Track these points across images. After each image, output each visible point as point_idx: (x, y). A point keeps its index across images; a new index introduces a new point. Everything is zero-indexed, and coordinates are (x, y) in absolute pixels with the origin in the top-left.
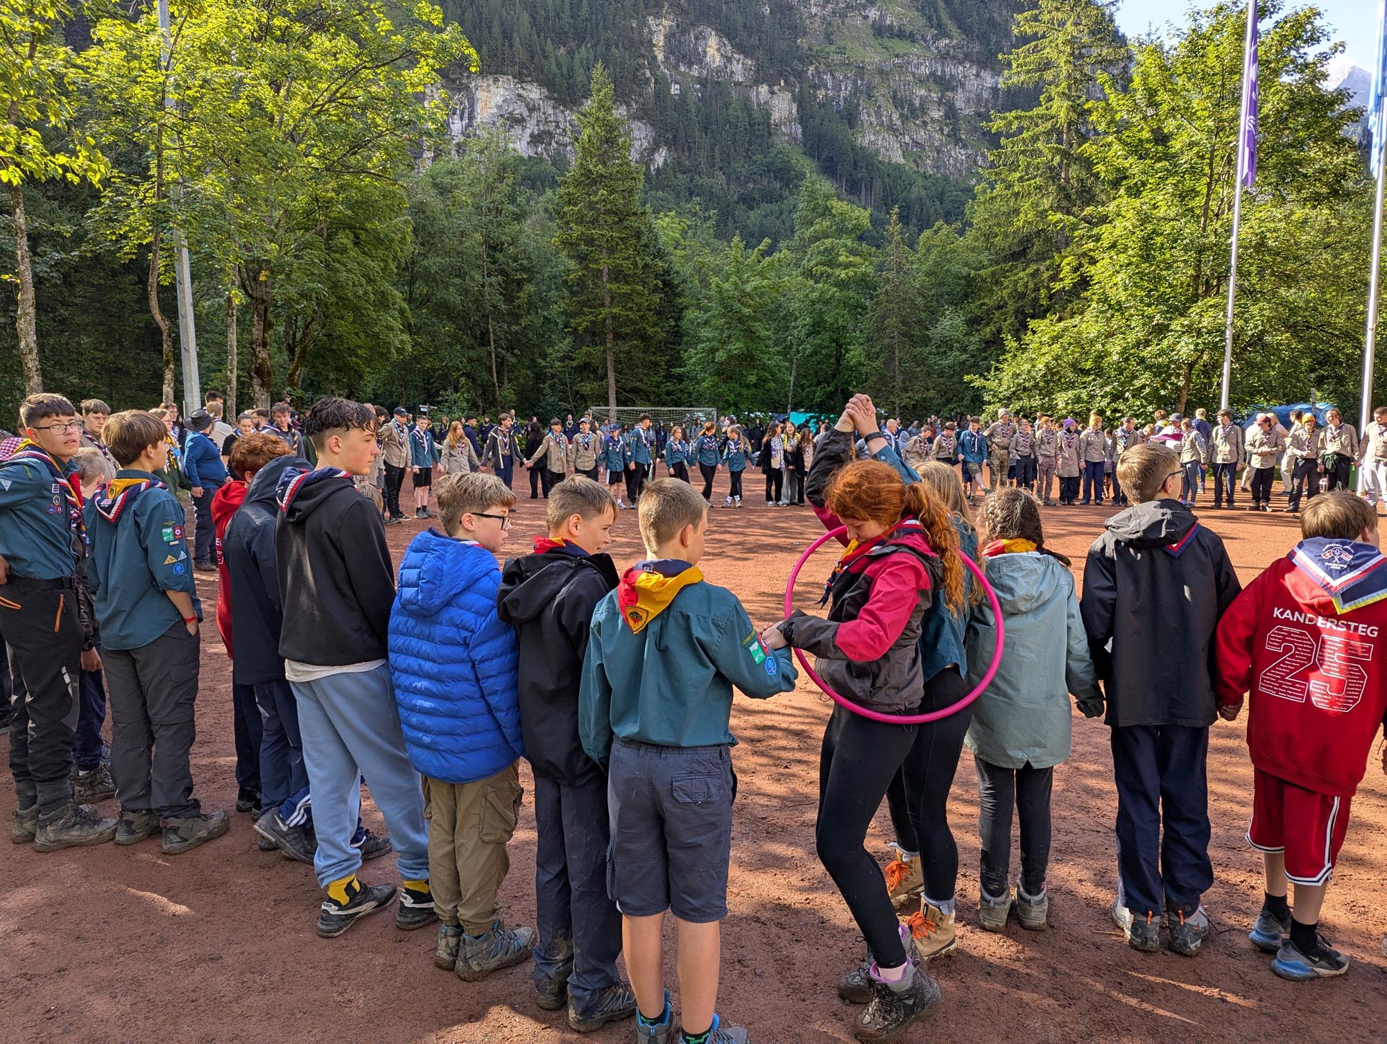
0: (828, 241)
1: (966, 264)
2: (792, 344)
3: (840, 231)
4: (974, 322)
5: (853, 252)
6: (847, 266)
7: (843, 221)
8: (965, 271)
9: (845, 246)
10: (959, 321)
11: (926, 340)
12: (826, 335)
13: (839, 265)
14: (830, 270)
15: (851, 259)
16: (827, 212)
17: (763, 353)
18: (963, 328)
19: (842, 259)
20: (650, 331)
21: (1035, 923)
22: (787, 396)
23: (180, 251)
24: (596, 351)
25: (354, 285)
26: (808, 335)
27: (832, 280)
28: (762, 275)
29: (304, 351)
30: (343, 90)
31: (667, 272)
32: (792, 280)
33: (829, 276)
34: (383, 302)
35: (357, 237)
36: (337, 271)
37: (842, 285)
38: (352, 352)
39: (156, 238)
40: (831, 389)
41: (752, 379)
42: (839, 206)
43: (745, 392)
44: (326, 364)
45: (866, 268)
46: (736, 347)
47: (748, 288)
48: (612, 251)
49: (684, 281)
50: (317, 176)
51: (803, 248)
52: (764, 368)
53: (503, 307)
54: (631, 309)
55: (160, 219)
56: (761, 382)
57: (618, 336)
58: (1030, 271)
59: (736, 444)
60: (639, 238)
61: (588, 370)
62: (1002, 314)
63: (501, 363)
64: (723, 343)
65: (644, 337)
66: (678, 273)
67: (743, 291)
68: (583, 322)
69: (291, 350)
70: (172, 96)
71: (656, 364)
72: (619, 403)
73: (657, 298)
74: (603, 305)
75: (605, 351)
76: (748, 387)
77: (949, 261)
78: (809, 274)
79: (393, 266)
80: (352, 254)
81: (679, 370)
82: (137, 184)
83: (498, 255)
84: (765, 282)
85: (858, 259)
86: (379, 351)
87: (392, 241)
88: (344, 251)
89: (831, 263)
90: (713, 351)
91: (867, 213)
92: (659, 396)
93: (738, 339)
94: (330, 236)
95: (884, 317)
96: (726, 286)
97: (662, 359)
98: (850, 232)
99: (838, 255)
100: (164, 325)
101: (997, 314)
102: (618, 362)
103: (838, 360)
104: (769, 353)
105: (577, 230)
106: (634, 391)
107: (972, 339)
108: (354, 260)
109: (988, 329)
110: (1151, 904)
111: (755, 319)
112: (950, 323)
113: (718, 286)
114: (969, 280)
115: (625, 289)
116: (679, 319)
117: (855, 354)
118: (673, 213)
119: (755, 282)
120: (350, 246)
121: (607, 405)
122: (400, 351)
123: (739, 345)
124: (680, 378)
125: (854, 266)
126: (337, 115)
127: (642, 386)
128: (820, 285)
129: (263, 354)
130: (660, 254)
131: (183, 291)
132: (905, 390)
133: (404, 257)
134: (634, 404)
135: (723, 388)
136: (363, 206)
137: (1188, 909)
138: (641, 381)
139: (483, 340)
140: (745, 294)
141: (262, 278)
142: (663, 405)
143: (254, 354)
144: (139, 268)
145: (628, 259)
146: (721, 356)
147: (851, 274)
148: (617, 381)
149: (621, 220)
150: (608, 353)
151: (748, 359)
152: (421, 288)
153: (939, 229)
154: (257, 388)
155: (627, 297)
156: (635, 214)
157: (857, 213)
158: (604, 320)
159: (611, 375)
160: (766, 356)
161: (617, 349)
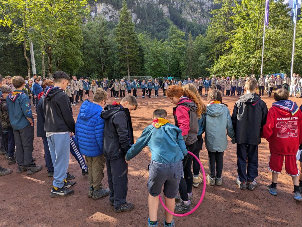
0: (176, 39)
1: (206, 44)
2: (168, 62)
3: (178, 37)
4: (208, 57)
5: (181, 41)
6: (180, 45)
7: (179, 35)
8: (206, 45)
9: (179, 40)
10: (204, 56)
11: (197, 61)
12: (175, 60)
13: (178, 44)
14: (176, 46)
15: (181, 43)
16: (175, 32)
17: (162, 64)
18: (205, 58)
19: (179, 43)
20: (137, 60)
21: (219, 184)
22: (167, 74)
23: (31, 43)
24: (125, 64)
25: (70, 50)
26: (172, 60)
27: (176, 48)
28: (161, 47)
29: (60, 65)
30: (66, 6)
31: (140, 46)
32: (168, 48)
33: (176, 47)
34: (77, 54)
35: (71, 39)
36: (67, 47)
37: (179, 49)
38: (71, 65)
39: (25, 40)
40: (177, 72)
41: (160, 70)
42: (178, 31)
43: (158, 73)
44: (65, 68)
45: (184, 45)
46: (156, 63)
47: (158, 50)
48: (128, 42)
49: (144, 48)
50: (61, 25)
51: (170, 41)
52: (162, 67)
53: (104, 55)
54: (132, 55)
55: (26, 35)
56: (162, 70)
57: (130, 61)
58: (220, 45)
59: (156, 84)
60: (134, 39)
61: (123, 68)
62: (214, 55)
63: (104, 67)
64: (153, 62)
65: (135, 61)
66: (143, 47)
67: (157, 50)
68: (122, 58)
69: (57, 65)
70: (27, 7)
71: (138, 67)
72: (130, 76)
73: (138, 52)
74: (126, 54)
75: (127, 64)
76: (159, 72)
77: (202, 43)
78: (171, 46)
79: (79, 46)
80: (70, 43)
81: (143, 68)
82: (20, 27)
83: (103, 43)
84: (162, 48)
85: (182, 43)
86: (77, 65)
87: (79, 40)
88: (68, 42)
89: (177, 44)
90: (151, 64)
91: (184, 33)
92: (139, 74)
93: (156, 61)
94: (65, 39)
95: (188, 56)
96: (153, 49)
97: (139, 66)
98: (180, 37)
99: (178, 42)
100: (27, 59)
101: (213, 55)
102: (130, 66)
103: (178, 65)
105: (120, 37)
106: (134, 73)
107: (207, 60)
108: (70, 44)
109: (211, 58)
110: (244, 180)
111: (160, 57)
112: (202, 57)
113: (151, 49)
114: (207, 47)
115: (131, 50)
116: (143, 57)
117: (182, 64)
118: (141, 33)
119: (160, 48)
120: (69, 41)
121: (128, 76)
122: (81, 65)
123: (156, 62)
124: (144, 70)
125: (181, 45)
126: (65, 12)
127: (136, 72)
128: (174, 49)
129: (51, 66)
130: (139, 42)
131: (32, 52)
132: (193, 72)
133: (82, 44)
134: (134, 76)
135: (153, 72)
136: (72, 32)
137: (252, 181)
138: (135, 71)
139: (100, 62)
140: (158, 51)
141: (50, 49)
142: (140, 76)
143: (49, 66)
144: (21, 46)
145: (132, 43)
146: (152, 65)
147: (181, 46)
148: (130, 71)
149: (130, 35)
150: (128, 65)
151: (158, 65)
152: (86, 51)
153: (200, 36)
154: (49, 73)
155: (132, 52)
156: (133, 33)
157: (182, 33)
158: (127, 57)
159: (128, 69)
160: (162, 65)
161: (130, 64)
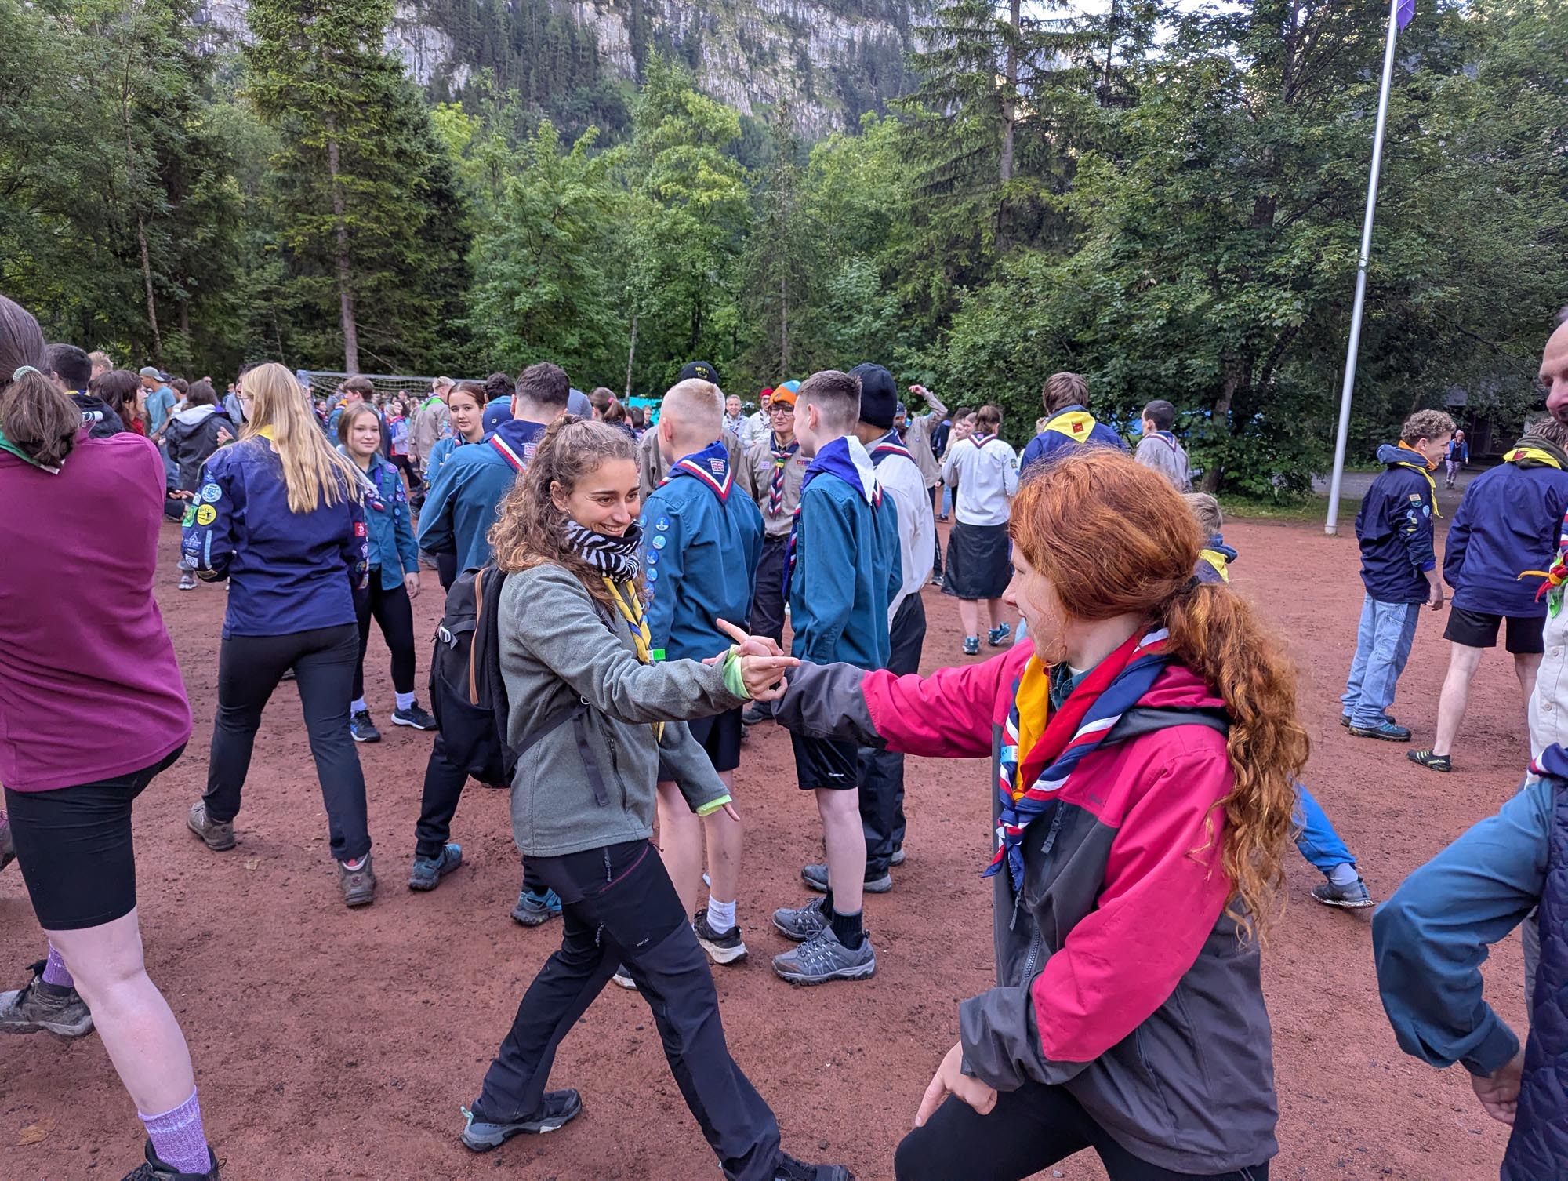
0: (683, 149)
1: (874, 196)
2: (631, 296)
3: (697, 139)
4: (888, 279)
5: (716, 167)
6: (710, 186)
7: (703, 122)
9: (706, 158)
10: (870, 272)
11: (825, 297)
12: (681, 286)
13: (699, 185)
14: (685, 191)
15: (716, 176)
16: (680, 108)
17: (588, 302)
18: (876, 284)
19: (702, 175)
20: (411, 257)
22: (626, 376)
24: (317, 281)
26: (655, 285)
27: (688, 205)
28: (586, 181)
31: (442, 175)
33: (685, 200)
37: (702, 213)
41: (572, 341)
42: (696, 101)
45: (737, 192)
46: (547, 290)
47: (564, 200)
48: (340, 120)
51: (645, 159)
52: (592, 326)
54: (377, 220)
56: (587, 346)
57: (357, 263)
58: (966, 205)
61: (313, 316)
63: (164, 298)
64: (527, 283)
65: (400, 266)
66: (461, 181)
67: (556, 205)
68: (298, 238)
71: (423, 312)
73: (422, 208)
74: (332, 212)
75: (336, 286)
77: (850, 190)
78: (656, 194)
81: (460, 323)
84: (590, 194)
85: (725, 179)
89: (687, 182)
90: (512, 294)
91: (736, 116)
92: (428, 362)
93: (550, 279)
95: (766, 259)
96: (530, 193)
98: (714, 139)
99: (696, 169)
102: (358, 304)
103: (698, 323)
104: (598, 304)
106: (388, 351)
107: (887, 300)
111: (576, 250)
112: (857, 275)
113: (517, 191)
114: (878, 218)
115: (365, 185)
116: (463, 251)
117: (720, 316)
119: (575, 191)
121: (343, 370)
123: (551, 288)
124: (464, 335)
125: (720, 187)
127: (402, 345)
128: (673, 211)
132: (796, 368)
134: (388, 371)
135: (528, 353)
138: (398, 336)
140: (560, 209)
145: (369, 136)
146: (522, 302)
147: (716, 197)
148: (359, 335)
150: (342, 289)
151: (565, 311)
155: (369, 199)
157: (723, 113)
158: (333, 233)
159: (348, 324)
160: (593, 309)
161: (356, 283)
